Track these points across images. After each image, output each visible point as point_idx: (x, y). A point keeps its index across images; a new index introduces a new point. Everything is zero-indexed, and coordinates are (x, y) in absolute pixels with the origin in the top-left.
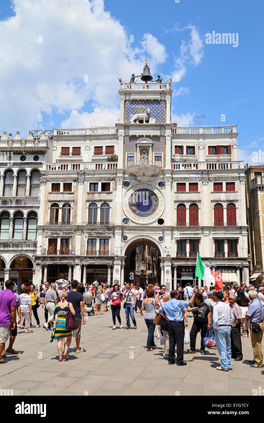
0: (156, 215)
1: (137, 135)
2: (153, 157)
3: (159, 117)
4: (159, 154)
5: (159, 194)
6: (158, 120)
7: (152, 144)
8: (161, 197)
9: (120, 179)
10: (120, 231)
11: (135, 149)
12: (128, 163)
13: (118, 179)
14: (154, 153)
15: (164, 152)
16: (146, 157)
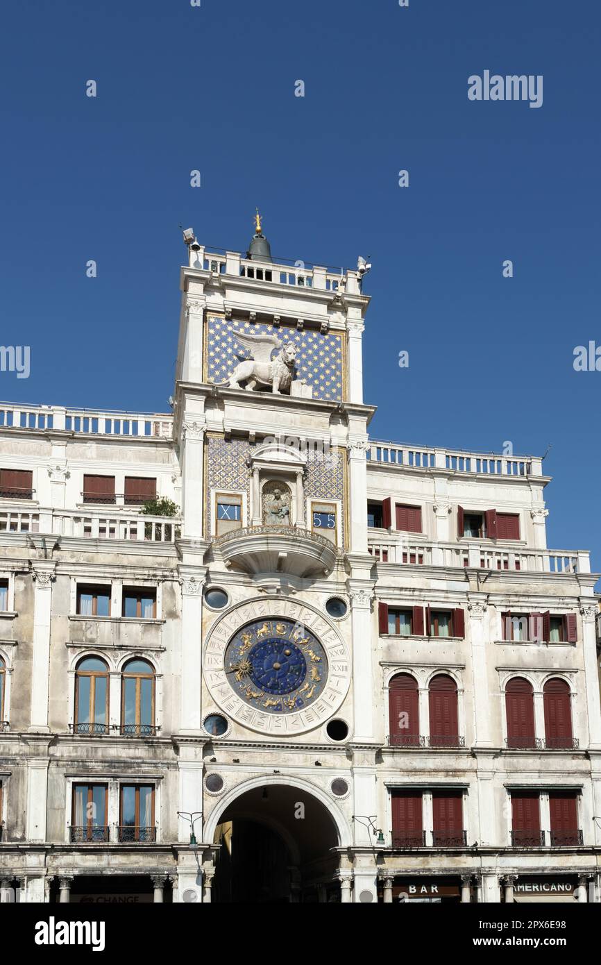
0: (321, 709)
1: (252, 432)
2: (305, 513)
3: (322, 383)
4: (328, 507)
5: (329, 640)
6: (320, 392)
7: (303, 466)
8: (336, 649)
9: (192, 576)
10: (198, 756)
11: (244, 481)
12: (218, 525)
13: (188, 577)
14: (309, 500)
15: (342, 502)
16: (284, 509)
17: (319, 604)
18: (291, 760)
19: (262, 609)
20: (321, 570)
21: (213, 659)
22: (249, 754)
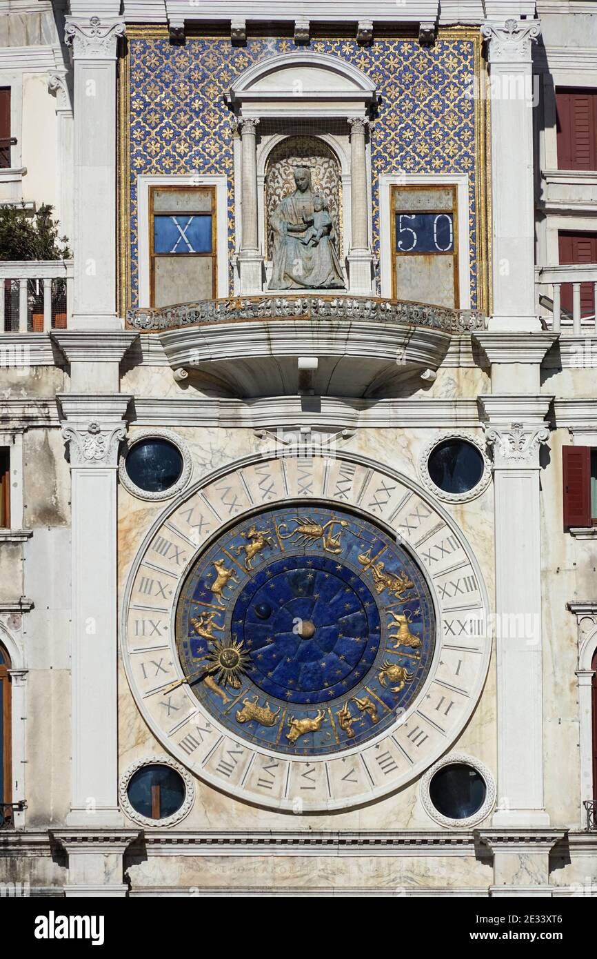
0: (417, 737)
1: (237, 19)
2: (375, 218)
4: (434, 194)
5: (436, 553)
7: (366, 100)
8: (453, 577)
9: (93, 419)
10: (113, 875)
11: (221, 148)
12: (158, 271)
13: (84, 422)
14: (385, 181)
15: (472, 178)
16: (320, 220)
17: (411, 460)
18: (341, 872)
19: (266, 485)
20: (413, 373)
21: (147, 623)
22: (237, 863)
